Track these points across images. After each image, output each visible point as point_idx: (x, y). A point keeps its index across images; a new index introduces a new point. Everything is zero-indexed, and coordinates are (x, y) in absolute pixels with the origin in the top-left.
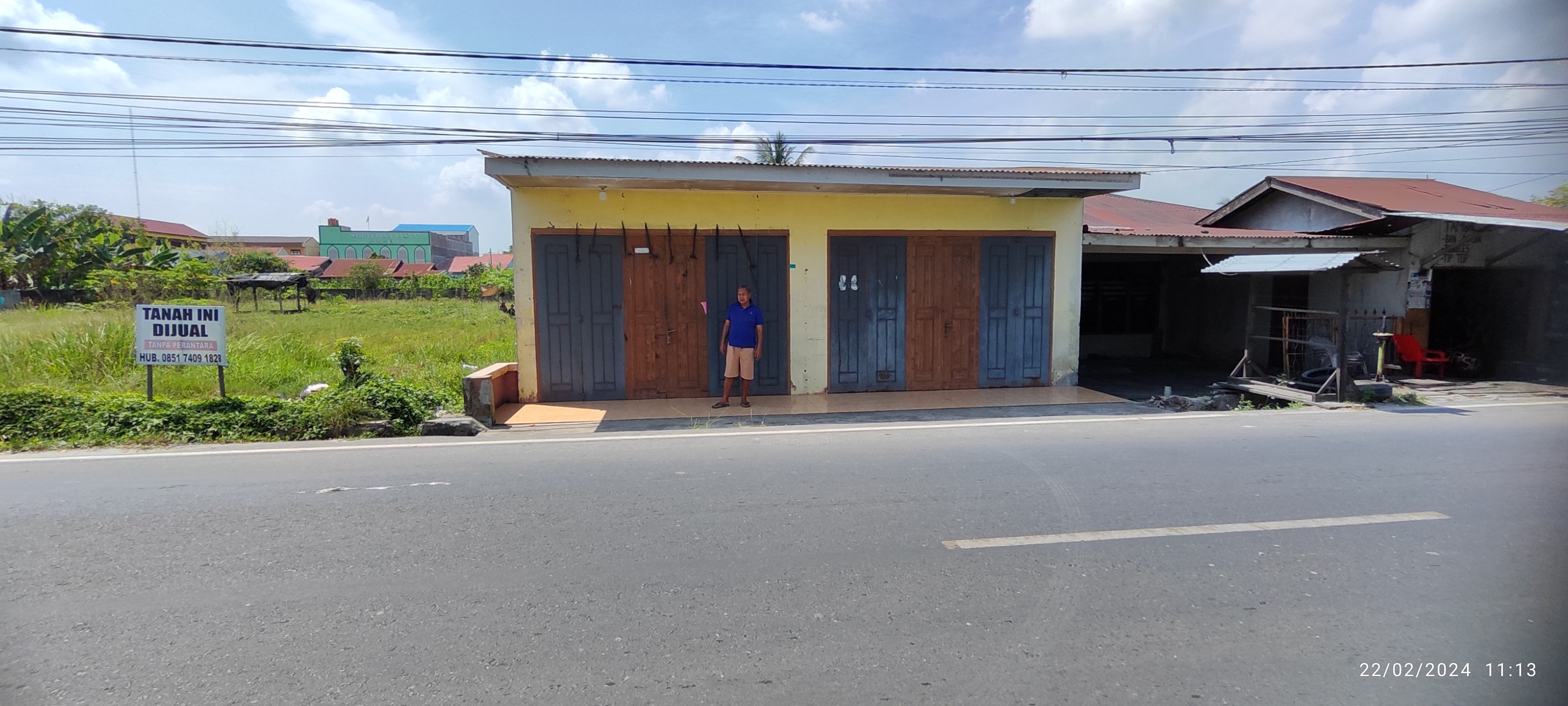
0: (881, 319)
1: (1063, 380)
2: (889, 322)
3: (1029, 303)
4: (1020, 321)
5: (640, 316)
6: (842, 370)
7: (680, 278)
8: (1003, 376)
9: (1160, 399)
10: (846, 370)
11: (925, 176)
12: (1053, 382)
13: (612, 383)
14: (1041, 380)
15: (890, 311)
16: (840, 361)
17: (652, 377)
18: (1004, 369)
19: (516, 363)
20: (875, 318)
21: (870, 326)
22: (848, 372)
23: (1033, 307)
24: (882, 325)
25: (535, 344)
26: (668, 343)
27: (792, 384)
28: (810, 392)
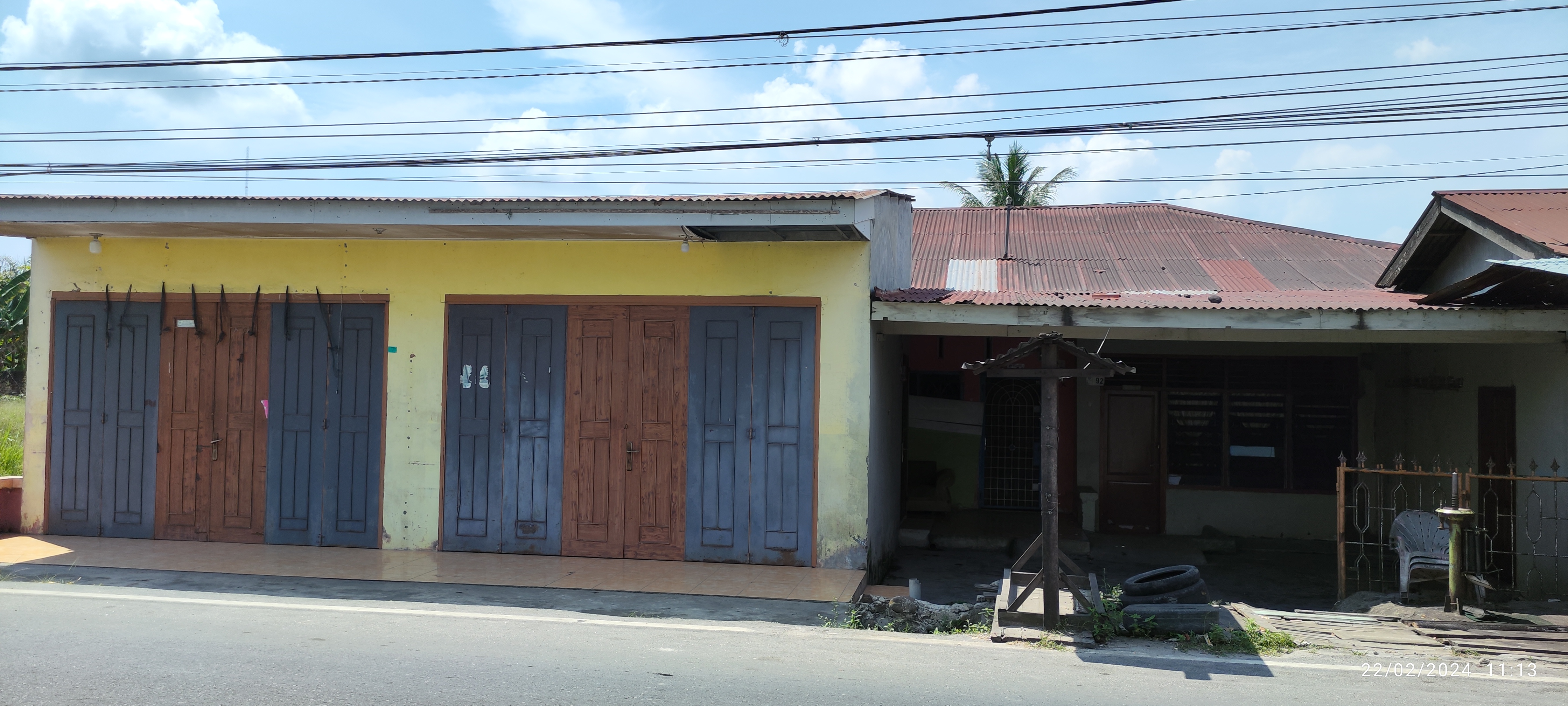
0: (524, 437)
1: (836, 561)
2: (538, 441)
3: (774, 420)
4: (759, 449)
5: (179, 417)
6: (462, 515)
7: (234, 364)
8: (730, 544)
10: (468, 515)
12: (819, 561)
13: (137, 513)
14: (798, 555)
15: (538, 424)
16: (460, 500)
17: (190, 508)
18: (731, 530)
19: (22, 477)
20: (515, 434)
21: (507, 446)
22: (472, 519)
23: (782, 426)
24: (526, 446)
25: (45, 452)
26: (213, 458)
27: (385, 532)
28: (412, 547)
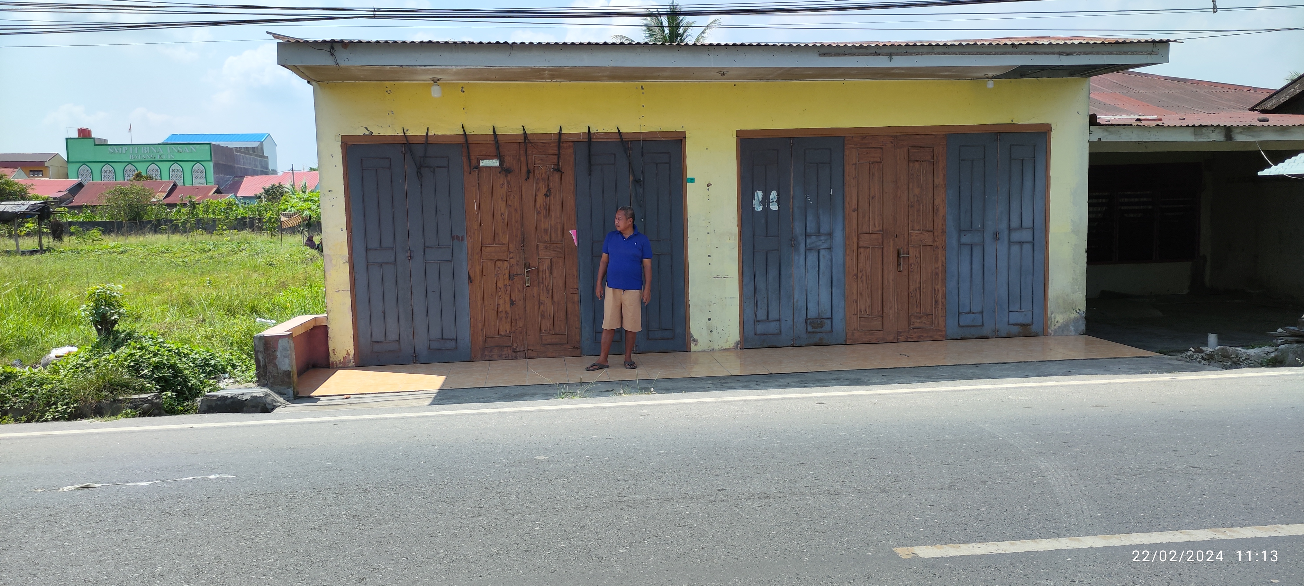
0: (811, 249)
1: (1064, 329)
2: (822, 252)
3: (1015, 223)
4: (1002, 248)
5: (488, 249)
6: (759, 318)
7: (541, 199)
8: (981, 324)
9: (1202, 351)
10: (764, 318)
11: (868, 55)
12: (1050, 330)
13: (452, 340)
14: (1034, 328)
15: (823, 238)
16: (756, 305)
17: (506, 331)
18: (982, 313)
19: (326, 315)
20: (802, 247)
21: (796, 258)
22: (768, 320)
23: (1021, 228)
24: (812, 257)
25: (349, 290)
26: (527, 285)
27: (693, 337)
28: (717, 348)
